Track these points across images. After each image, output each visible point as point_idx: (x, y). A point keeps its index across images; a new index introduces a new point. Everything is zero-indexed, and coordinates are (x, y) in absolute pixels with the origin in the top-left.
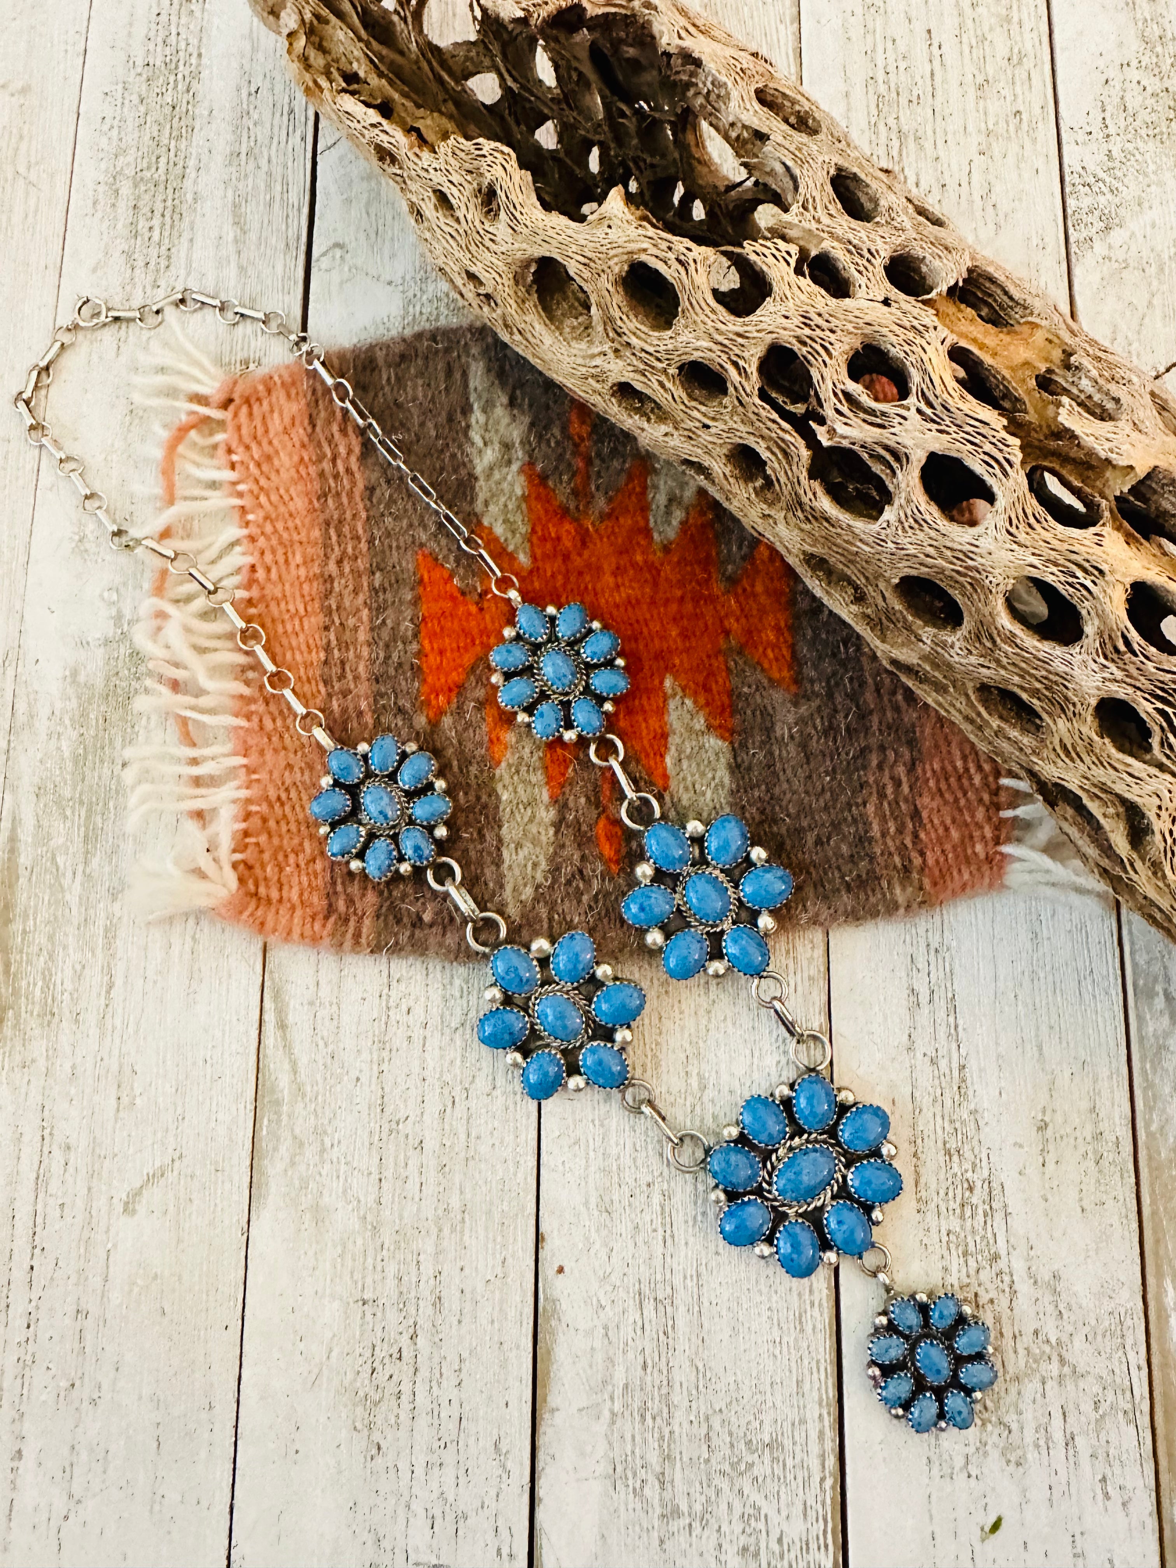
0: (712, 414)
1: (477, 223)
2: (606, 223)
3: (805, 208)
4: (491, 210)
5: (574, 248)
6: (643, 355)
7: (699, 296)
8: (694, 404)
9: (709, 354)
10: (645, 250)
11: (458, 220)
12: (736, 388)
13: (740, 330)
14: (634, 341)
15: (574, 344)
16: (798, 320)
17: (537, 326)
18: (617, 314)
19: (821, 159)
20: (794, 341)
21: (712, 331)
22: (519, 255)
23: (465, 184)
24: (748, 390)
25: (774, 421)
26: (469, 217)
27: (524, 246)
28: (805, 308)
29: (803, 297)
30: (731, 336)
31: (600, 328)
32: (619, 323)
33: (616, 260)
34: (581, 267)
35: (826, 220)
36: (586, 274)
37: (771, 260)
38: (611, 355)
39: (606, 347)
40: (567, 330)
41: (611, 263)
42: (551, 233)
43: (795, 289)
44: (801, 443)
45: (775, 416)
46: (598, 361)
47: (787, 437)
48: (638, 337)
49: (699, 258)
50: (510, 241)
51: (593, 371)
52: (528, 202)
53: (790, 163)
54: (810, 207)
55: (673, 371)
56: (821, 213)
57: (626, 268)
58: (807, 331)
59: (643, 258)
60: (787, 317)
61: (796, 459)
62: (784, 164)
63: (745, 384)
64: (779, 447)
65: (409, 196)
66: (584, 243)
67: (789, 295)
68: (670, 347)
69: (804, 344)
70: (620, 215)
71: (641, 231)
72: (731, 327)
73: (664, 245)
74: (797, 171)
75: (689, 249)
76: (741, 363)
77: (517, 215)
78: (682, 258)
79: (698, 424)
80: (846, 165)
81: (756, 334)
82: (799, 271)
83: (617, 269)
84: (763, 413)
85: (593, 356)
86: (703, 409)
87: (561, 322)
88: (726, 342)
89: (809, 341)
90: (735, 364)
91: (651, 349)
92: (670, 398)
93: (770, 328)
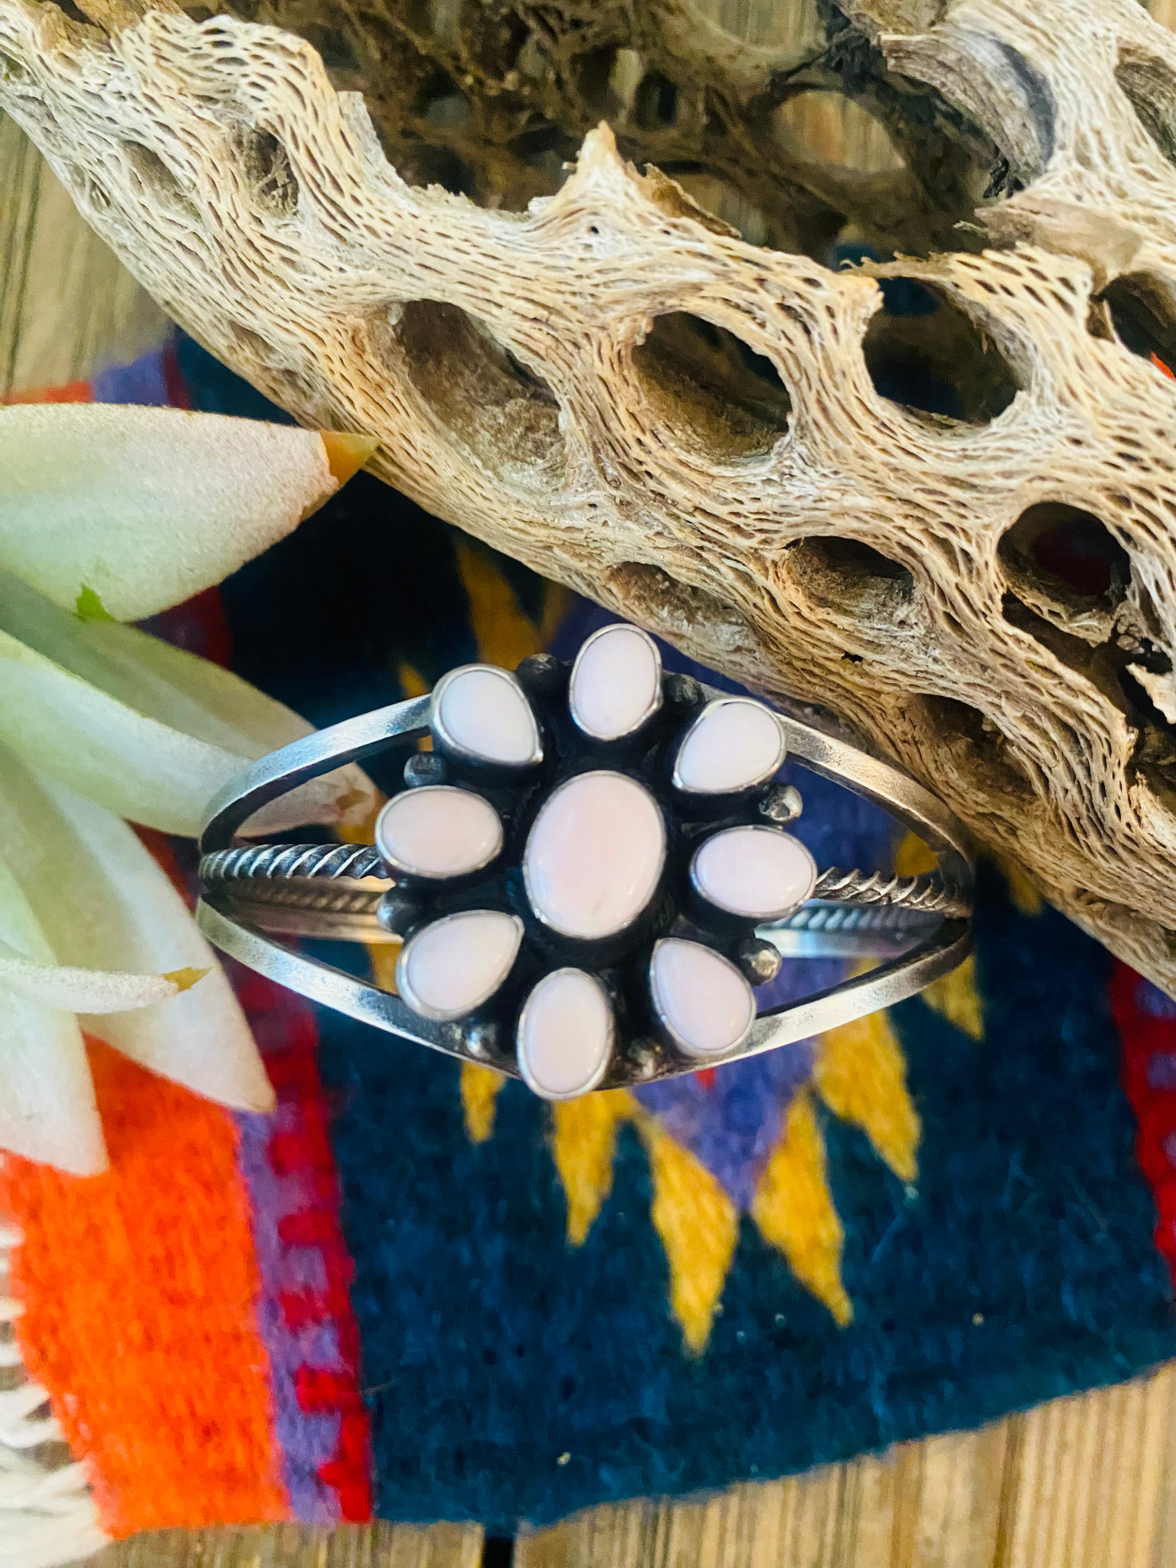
0: (870, 635)
1: (244, 221)
2: (586, 221)
3: (1084, 161)
4: (273, 185)
5: (506, 283)
6: (699, 518)
7: (848, 394)
8: (821, 613)
9: (875, 524)
10: (697, 288)
11: (193, 210)
12: (942, 594)
13: (960, 470)
14: (675, 490)
15: (506, 470)
16: (1109, 449)
17: (417, 438)
18: (628, 432)
19: (1087, 29)
20: (1102, 498)
21: (884, 473)
22: (361, 294)
23: (202, 131)
24: (979, 605)
25: (1046, 670)
26: (223, 208)
27: (372, 274)
28: (1128, 419)
29: (1118, 391)
30: (932, 484)
31: (586, 459)
32: (636, 452)
33: (620, 309)
34: (527, 326)
35: (1139, 189)
36: (542, 339)
37: (1024, 301)
38: (613, 514)
39: (597, 496)
40: (485, 436)
41: (608, 317)
42: (439, 246)
43: (1097, 374)
44: (1117, 718)
45: (1047, 657)
46: (579, 520)
47: (1082, 704)
48: (681, 480)
49: (840, 304)
50: (336, 263)
51: (565, 536)
52: (369, 171)
53: (1023, 47)
54: (1096, 158)
55: (772, 553)
56: (1123, 172)
57: (645, 326)
58: (1132, 474)
59: (693, 305)
60: (1077, 442)
61: (1100, 750)
62: (1009, 51)
63: (972, 591)
64: (1052, 716)
65: (67, 150)
66: (531, 271)
67: (1080, 388)
68: (767, 504)
69: (1125, 501)
70: (621, 202)
71: (676, 241)
72: (932, 464)
73: (748, 274)
74: (1043, 65)
75: (811, 282)
76: (958, 542)
77: (346, 203)
78: (794, 302)
79: (833, 654)
80: (1139, 39)
81: (999, 482)
82: (1096, 329)
83: (621, 331)
84: (1021, 654)
85: (563, 510)
86: (843, 621)
87: (470, 419)
88: (920, 498)
89: (1135, 496)
90: (944, 545)
91: (722, 511)
92: (767, 605)
93: (1042, 469)
